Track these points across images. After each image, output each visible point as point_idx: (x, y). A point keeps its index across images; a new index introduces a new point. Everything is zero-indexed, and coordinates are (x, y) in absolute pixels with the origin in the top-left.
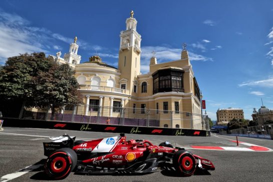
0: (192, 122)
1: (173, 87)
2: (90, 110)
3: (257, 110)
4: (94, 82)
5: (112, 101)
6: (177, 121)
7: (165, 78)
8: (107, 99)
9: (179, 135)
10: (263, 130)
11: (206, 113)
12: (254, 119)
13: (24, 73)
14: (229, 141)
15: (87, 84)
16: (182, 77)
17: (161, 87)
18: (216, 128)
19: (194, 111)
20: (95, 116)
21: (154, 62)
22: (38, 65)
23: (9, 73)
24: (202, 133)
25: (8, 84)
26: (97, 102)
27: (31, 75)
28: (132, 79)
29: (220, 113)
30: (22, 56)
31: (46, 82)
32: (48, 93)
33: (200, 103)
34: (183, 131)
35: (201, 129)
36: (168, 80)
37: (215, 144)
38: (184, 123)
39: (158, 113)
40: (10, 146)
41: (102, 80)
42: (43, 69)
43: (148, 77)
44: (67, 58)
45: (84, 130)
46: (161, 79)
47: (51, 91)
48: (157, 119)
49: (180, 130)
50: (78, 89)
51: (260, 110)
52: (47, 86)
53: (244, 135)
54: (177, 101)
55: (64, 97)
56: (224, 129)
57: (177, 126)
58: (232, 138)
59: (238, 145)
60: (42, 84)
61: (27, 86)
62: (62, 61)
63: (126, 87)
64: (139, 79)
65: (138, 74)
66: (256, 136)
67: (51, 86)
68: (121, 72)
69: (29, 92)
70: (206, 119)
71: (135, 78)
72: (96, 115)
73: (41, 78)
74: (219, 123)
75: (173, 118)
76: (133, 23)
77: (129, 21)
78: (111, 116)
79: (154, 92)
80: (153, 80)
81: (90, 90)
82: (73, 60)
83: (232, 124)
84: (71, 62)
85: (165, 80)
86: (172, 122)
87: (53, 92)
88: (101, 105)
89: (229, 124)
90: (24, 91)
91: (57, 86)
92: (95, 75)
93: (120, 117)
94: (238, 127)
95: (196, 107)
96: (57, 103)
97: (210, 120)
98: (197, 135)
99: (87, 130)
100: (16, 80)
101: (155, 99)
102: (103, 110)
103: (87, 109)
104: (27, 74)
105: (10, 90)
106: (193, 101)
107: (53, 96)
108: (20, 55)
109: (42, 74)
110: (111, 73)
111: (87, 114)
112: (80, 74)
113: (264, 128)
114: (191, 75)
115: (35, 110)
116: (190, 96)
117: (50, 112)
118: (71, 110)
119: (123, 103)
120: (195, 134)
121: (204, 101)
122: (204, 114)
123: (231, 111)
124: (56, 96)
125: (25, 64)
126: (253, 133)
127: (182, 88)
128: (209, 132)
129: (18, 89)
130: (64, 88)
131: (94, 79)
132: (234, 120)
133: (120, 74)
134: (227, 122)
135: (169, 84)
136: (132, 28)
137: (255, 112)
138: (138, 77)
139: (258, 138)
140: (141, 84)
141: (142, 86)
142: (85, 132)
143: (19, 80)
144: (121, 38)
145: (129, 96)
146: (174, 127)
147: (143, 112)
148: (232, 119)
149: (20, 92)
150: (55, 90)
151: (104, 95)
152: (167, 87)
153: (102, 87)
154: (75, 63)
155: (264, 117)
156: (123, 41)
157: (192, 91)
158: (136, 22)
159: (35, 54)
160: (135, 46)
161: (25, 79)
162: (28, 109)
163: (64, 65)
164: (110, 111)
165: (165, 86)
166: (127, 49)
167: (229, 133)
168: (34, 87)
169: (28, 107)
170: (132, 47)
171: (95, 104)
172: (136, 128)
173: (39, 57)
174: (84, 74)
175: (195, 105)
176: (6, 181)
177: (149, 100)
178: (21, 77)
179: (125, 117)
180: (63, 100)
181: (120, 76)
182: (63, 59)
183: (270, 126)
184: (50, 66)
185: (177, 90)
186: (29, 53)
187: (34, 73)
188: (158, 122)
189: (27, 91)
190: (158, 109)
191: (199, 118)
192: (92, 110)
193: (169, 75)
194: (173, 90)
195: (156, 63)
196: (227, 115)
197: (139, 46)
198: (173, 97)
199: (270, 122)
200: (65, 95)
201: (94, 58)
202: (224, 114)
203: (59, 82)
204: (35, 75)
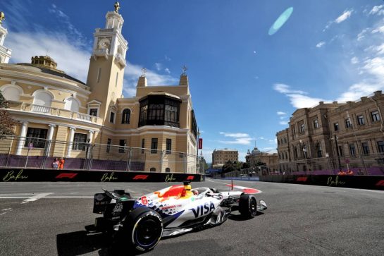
0: (185, 164)
1: (166, 119)
2: (26, 145)
3: (251, 152)
4: (39, 100)
5: (73, 132)
6: (165, 164)
7: (157, 106)
8: (62, 130)
9: (169, 181)
10: (254, 172)
11: (201, 154)
12: (247, 161)
14: (224, 185)
15: (24, 101)
16: (178, 109)
17: (150, 118)
18: (210, 172)
19: (189, 152)
20: (38, 157)
21: (144, 83)
24: (197, 178)
26: (44, 133)
28: (109, 103)
29: (216, 155)
33: (196, 142)
34: (175, 175)
35: (194, 173)
36: (160, 109)
38: (177, 166)
39: (143, 153)
41: (55, 99)
43: (133, 102)
45: (12, 180)
46: (151, 107)
48: (144, 161)
49: (170, 174)
50: (4, 109)
51: (253, 151)
53: (238, 178)
54: (169, 138)
56: (219, 173)
57: (168, 169)
58: (227, 182)
59: (232, 189)
63: (98, 114)
64: (119, 104)
65: (119, 96)
66: (247, 179)
68: (90, 91)
70: (201, 161)
72: (40, 155)
74: (214, 166)
75: (163, 160)
76: (117, 22)
77: (111, 16)
79: (141, 124)
80: (141, 108)
81: (31, 111)
83: (226, 167)
85: (156, 109)
86: (161, 165)
88: (51, 137)
89: (223, 167)
92: (43, 88)
93: (84, 157)
94: (233, 170)
95: (191, 147)
99: (19, 180)
101: (141, 134)
102: (54, 147)
103: (22, 144)
106: (189, 139)
110: (74, 89)
111: (20, 153)
112: (10, 83)
113: (255, 170)
114: (189, 107)
116: (186, 133)
119: (91, 137)
120: (188, 178)
121: (201, 140)
122: (199, 155)
123: (226, 153)
126: (245, 175)
127: (177, 122)
128: (203, 177)
131: (39, 97)
132: (229, 162)
133: (90, 93)
134: (222, 165)
135: (162, 115)
136: (116, 27)
137: (249, 153)
138: (118, 101)
140: (122, 112)
141: (124, 114)
142: (13, 183)
144: (96, 39)
146: (163, 171)
147: (122, 151)
148: (227, 161)
151: (58, 123)
152: (158, 119)
153: (55, 109)
155: (256, 159)
156: (98, 44)
157: (189, 127)
158: (122, 21)
160: (118, 55)
164: (67, 148)
165: (156, 117)
166: (104, 57)
167: (223, 177)
170: (112, 56)
171: (39, 135)
172: (110, 173)
174: (17, 84)
175: (191, 144)
177: (133, 135)
179: (94, 158)
181: (89, 95)
183: (259, 168)
185: (170, 124)
188: (143, 164)
190: (143, 147)
191: (194, 159)
192: (31, 145)
193: (162, 103)
194: (166, 123)
195: (146, 85)
196: (223, 156)
197: (123, 57)
198: (165, 133)
199: (260, 164)
201: (42, 58)
202: (219, 156)
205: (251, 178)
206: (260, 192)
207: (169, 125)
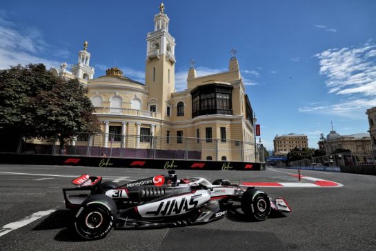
0: (242, 152)
1: (218, 108)
2: (110, 140)
3: (325, 137)
4: (114, 103)
5: (139, 127)
6: (223, 151)
7: (208, 96)
8: (131, 125)
9: (226, 169)
10: (332, 161)
11: (260, 141)
12: (320, 147)
13: (19, 93)
14: (289, 175)
15: (105, 105)
16: (230, 95)
17: (203, 109)
18: (272, 160)
19: (245, 139)
20: (117, 148)
21: (194, 75)
22: (37, 81)
24: (256, 167)
26: (119, 129)
27: (28, 95)
28: (165, 98)
29: (277, 141)
30: (13, 70)
31: (50, 104)
32: (53, 118)
33: (253, 129)
34: (232, 164)
35: (253, 161)
36: (211, 99)
37: (271, 179)
38: (233, 153)
39: (198, 142)
40: (9, 189)
41: (124, 101)
42: (43, 87)
43: (186, 95)
44: (75, 71)
45: (104, 166)
46: (202, 98)
47: (57, 116)
48: (198, 150)
49: (227, 163)
50: (94, 113)
51: (328, 136)
52: (51, 110)
53: (308, 168)
54: (223, 126)
55: (75, 124)
56: (283, 161)
57: (224, 158)
58: (293, 172)
59: (300, 180)
60: (45, 107)
61: (25, 110)
62: (69, 75)
63: (157, 109)
64: (174, 99)
65: (172, 91)
66: (322, 169)
67: (56, 110)
69: (28, 119)
70: (261, 149)
71: (168, 97)
72: (119, 147)
73: (42, 99)
74: (276, 153)
75: (219, 148)
76: (164, 21)
77: (158, 17)
78: (139, 147)
79: (194, 115)
80: (193, 99)
81: (110, 113)
82: (84, 75)
83: (292, 154)
84: (81, 76)
85: (208, 99)
86: (217, 153)
87: (60, 118)
88: (124, 132)
89: (288, 155)
90: (21, 117)
91: (64, 109)
92: (115, 93)
93: (149, 148)
94: (300, 158)
95: (247, 134)
96: (67, 132)
97: (265, 149)
98: (248, 169)
99: (108, 166)
100: (9, 103)
101: (195, 124)
102: (127, 140)
103: (107, 138)
104: (23, 94)
105: (1, 117)
106: (244, 126)
107: (61, 123)
108: (10, 68)
109: (43, 93)
110: (137, 90)
111: (107, 146)
112: (95, 93)
113: (332, 158)
114: (242, 92)
115: (37, 141)
116: (240, 119)
117: (58, 143)
118: (85, 140)
119: (153, 130)
120: (246, 167)
121: (258, 126)
123: (292, 138)
124: (65, 122)
125: (19, 79)
126: (319, 165)
127: (230, 110)
128: (264, 165)
129: (13, 114)
130: (74, 112)
131: (114, 99)
132: (296, 149)
133: (148, 92)
134: (287, 152)
135: (213, 104)
136: (163, 28)
137: (323, 138)
138: (173, 96)
139: (324, 170)
140: (176, 105)
141: (178, 107)
142: (105, 168)
143: (12, 102)
144: (148, 43)
145: (161, 121)
146: (220, 159)
147: (180, 141)
148: (293, 148)
149: (16, 119)
150: (62, 115)
151: (128, 120)
152: (210, 108)
153: (125, 109)
154: (87, 77)
155: (333, 145)
156: (149, 50)
157: (243, 113)
158: (167, 19)
159: (31, 66)
160: (167, 53)
161: (21, 100)
162: (28, 141)
163: (72, 81)
164: (136, 141)
165: (208, 106)
166: (156, 58)
167: (288, 166)
168: (33, 111)
169: (28, 137)
170: (163, 55)
171: (116, 132)
172: (170, 162)
173: (37, 71)
174: (100, 93)
175: (247, 131)
176: (10, 231)
177: (188, 126)
178: (15, 98)
179: (157, 149)
180: (75, 128)
181: (148, 94)
182: (71, 73)
183: (340, 156)
184: (53, 82)
185: (223, 111)
186: (23, 65)
187: (33, 93)
188: (200, 153)
189: (24, 117)
190: (198, 136)
191: (252, 147)
192: (113, 139)
193: (212, 92)
194: (218, 111)
195: (196, 76)
196: (286, 143)
197: (172, 54)
198: (218, 121)
199: (340, 151)
200: (76, 122)
201: (112, 70)
202: (283, 142)
203: (67, 104)
204: (34, 95)
205: (328, 168)
206: (340, 185)
207: (222, 113)
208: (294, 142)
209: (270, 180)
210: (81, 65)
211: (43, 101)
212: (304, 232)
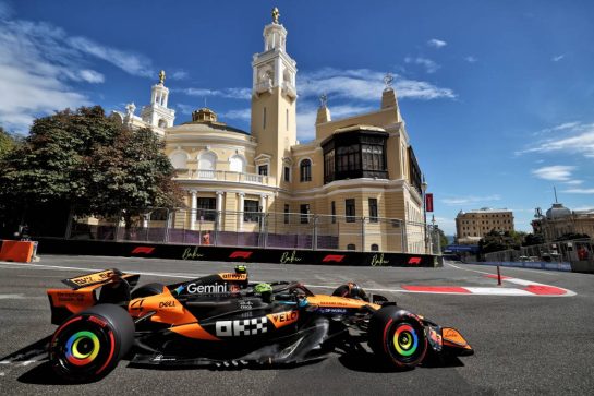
0: (405, 238)
1: (364, 167)
2: (198, 218)
3: (544, 212)
4: (204, 164)
5: (242, 199)
6: (373, 236)
7: (349, 149)
8: (231, 197)
9: (378, 264)
10: (555, 253)
11: (433, 220)
12: (535, 230)
13: (67, 149)
14: (481, 275)
15: (190, 167)
16: (384, 148)
17: (340, 169)
18: (454, 251)
19: (409, 217)
21: (325, 117)
22: (92, 132)
23: (38, 152)
24: (426, 261)
25: (39, 173)
26: (213, 202)
27: (80, 154)
28: (281, 155)
29: (463, 221)
30: (59, 115)
31: (110, 166)
32: (116, 187)
33: (421, 200)
34: (387, 256)
35: (423, 252)
36: (354, 153)
37: (453, 281)
38: (389, 241)
39: (334, 222)
41: (219, 159)
42: (101, 140)
43: (313, 148)
44: (147, 115)
45: (190, 258)
46: (339, 152)
47: (121, 184)
48: (334, 235)
49: (379, 254)
50: (174, 178)
51: (549, 211)
52: (113, 175)
53: (514, 264)
54: (373, 197)
55: (146, 195)
56: (472, 252)
57: (375, 247)
58: (488, 270)
59: (500, 283)
60: (104, 170)
61: (75, 175)
62: (137, 122)
63: (269, 172)
64: (296, 154)
65: (293, 142)
66: (539, 265)
67: (120, 174)
68: (257, 142)
69: (79, 185)
70: (434, 233)
71: (286, 152)
72: (212, 229)
73: (99, 158)
74: (460, 240)
75: (366, 232)
76: (277, 36)
77: (270, 30)
78: (241, 230)
79: (327, 180)
80: (324, 155)
81: (198, 179)
82: (160, 121)
83: (487, 242)
84: (155, 122)
85: (348, 154)
86: (363, 240)
87: (126, 186)
88: (220, 208)
89: (481, 242)
90: (71, 185)
91: (131, 173)
92: (206, 148)
93: (258, 231)
94: (501, 248)
95: (413, 210)
96: (135, 208)
97: (441, 233)
98: (414, 265)
99: (196, 258)
100: (53, 164)
101: (329, 194)
102: (223, 219)
103: (194, 217)
104: (73, 151)
105: (44, 185)
106: (407, 196)
107: (127, 194)
108: (55, 114)
109: (101, 150)
110: (238, 143)
111: (194, 227)
112: (176, 148)
113: (557, 249)
114: (403, 143)
115: (93, 221)
116: (400, 186)
117: (123, 224)
118: (162, 219)
119: (263, 204)
120: (411, 262)
121: (430, 196)
122: (429, 222)
123: (487, 215)
124: (131, 192)
125: (68, 130)
126: (532, 259)
127: (384, 170)
128: (440, 259)
129: (58, 181)
130: (145, 177)
131: (203, 157)
132: (493, 233)
133: (255, 145)
134: (478, 238)
135: (357, 162)
136: (277, 45)
137: (540, 215)
138: (292, 150)
139: (543, 268)
140: (299, 165)
141: (302, 167)
142: (191, 262)
143: (58, 163)
144: (255, 69)
145: (275, 190)
146: (368, 249)
147: (304, 221)
148: (487, 231)
149: (63, 188)
150: (128, 181)
151: (225, 189)
152: (353, 168)
153: (220, 172)
154: (164, 124)
155: (558, 226)
156: (259, 75)
157: (405, 176)
158: (284, 33)
159: (84, 110)
160: (284, 84)
161: (70, 162)
162: (80, 221)
163: (142, 131)
164: (238, 220)
165: (349, 165)
166: (267, 92)
167: (480, 260)
168: (88, 176)
169: (80, 215)
170: (277, 87)
171: (208, 207)
172: (291, 252)
173: (92, 116)
174: (183, 148)
175: (412, 204)
177: (317, 196)
178: (61, 156)
179: (269, 232)
180: (147, 202)
181: (255, 148)
182: (141, 119)
183: (570, 244)
184: (116, 134)
185: (373, 173)
186: (73, 109)
187: (86, 149)
188: (337, 239)
189: (75, 185)
190: (334, 213)
191: (420, 230)
192: (202, 218)
193: (356, 143)
194: (365, 173)
195: (329, 119)
196: (478, 223)
197: (292, 85)
198: (364, 189)
199: (570, 236)
200: (148, 191)
201: (202, 113)
202: (471, 222)
203: (135, 165)
204: (88, 153)
205: (548, 265)
206: (570, 293)
207: (370, 176)
208: (491, 222)
209: (448, 283)
210: (156, 106)
211: (101, 161)
212: (506, 369)
